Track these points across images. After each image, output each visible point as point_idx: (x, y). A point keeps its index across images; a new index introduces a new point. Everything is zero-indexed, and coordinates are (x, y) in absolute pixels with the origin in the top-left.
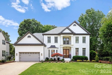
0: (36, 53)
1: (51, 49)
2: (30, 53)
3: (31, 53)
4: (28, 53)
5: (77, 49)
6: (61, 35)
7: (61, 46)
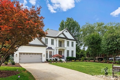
0: (38, 54)
1: (49, 51)
2: (31, 54)
3: (33, 54)
4: (30, 54)
5: (68, 51)
6: (57, 39)
7: (57, 48)
